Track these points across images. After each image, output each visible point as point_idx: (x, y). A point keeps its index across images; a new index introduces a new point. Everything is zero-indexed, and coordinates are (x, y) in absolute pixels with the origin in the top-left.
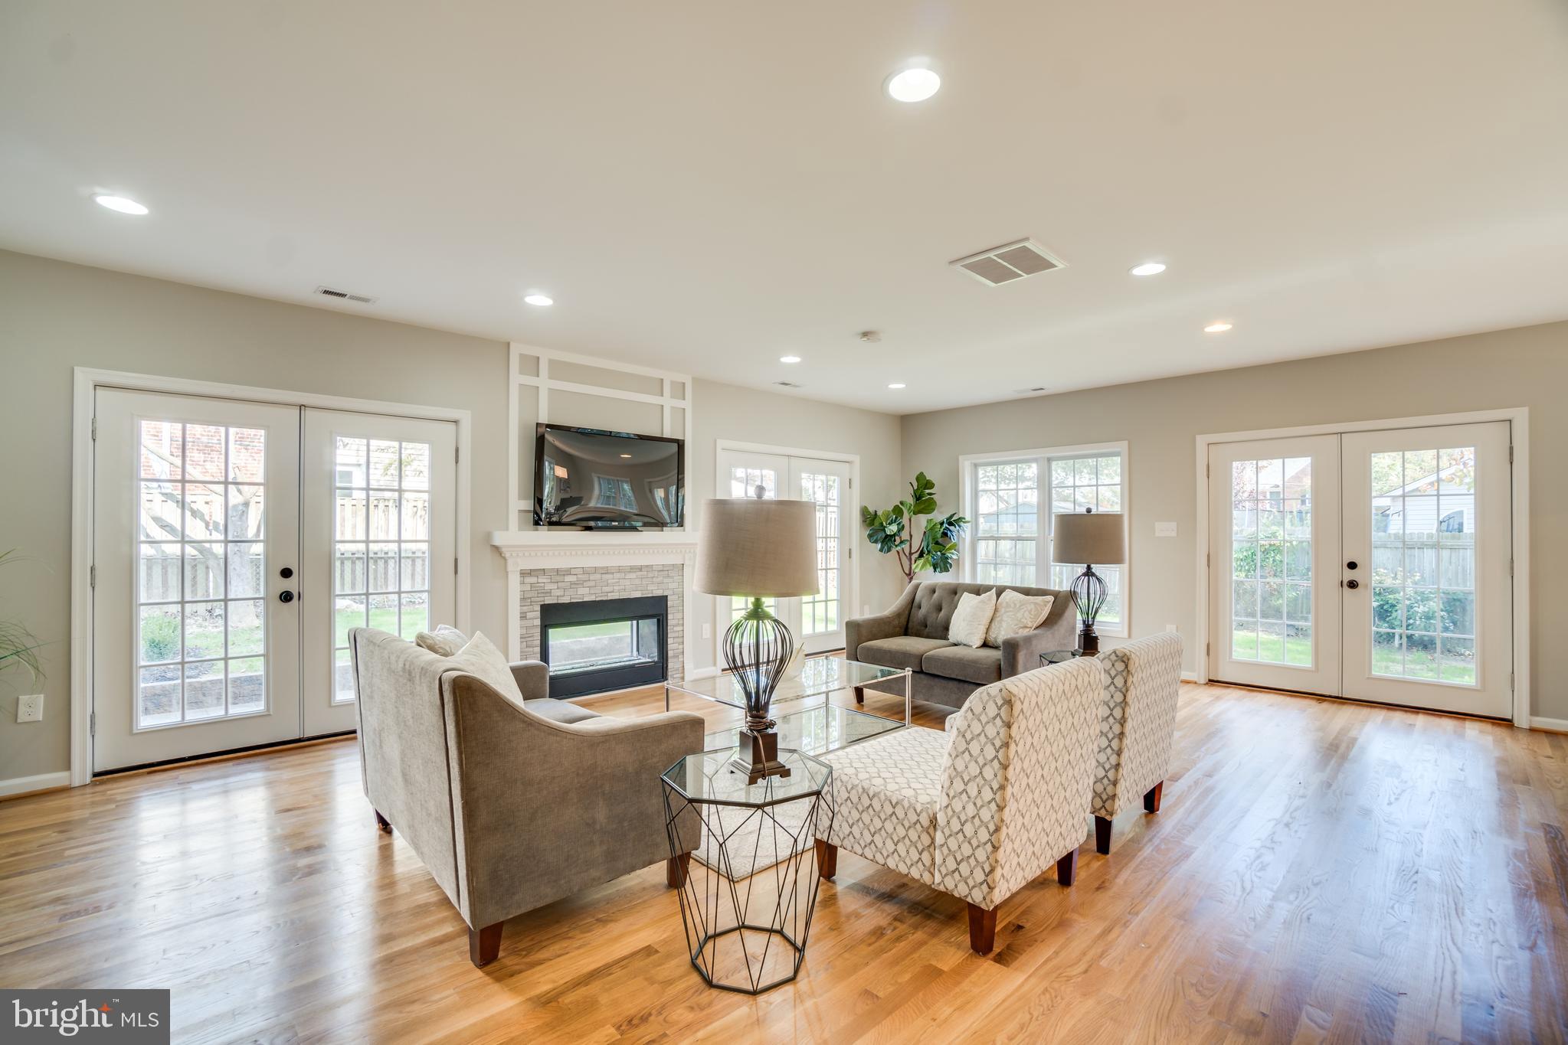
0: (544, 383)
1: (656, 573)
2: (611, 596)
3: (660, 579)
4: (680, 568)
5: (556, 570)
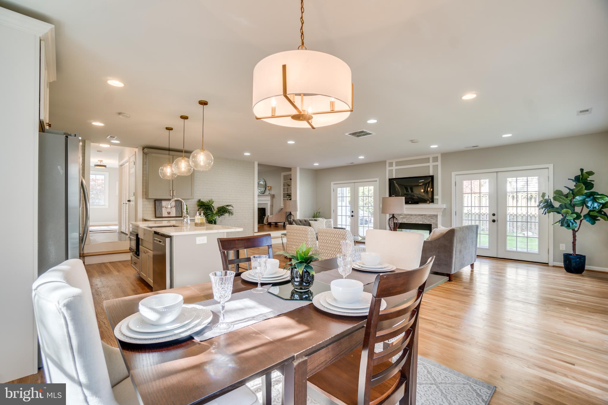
0: (394, 168)
1: (428, 217)
2: (412, 222)
3: (429, 219)
4: (436, 216)
5: (398, 214)
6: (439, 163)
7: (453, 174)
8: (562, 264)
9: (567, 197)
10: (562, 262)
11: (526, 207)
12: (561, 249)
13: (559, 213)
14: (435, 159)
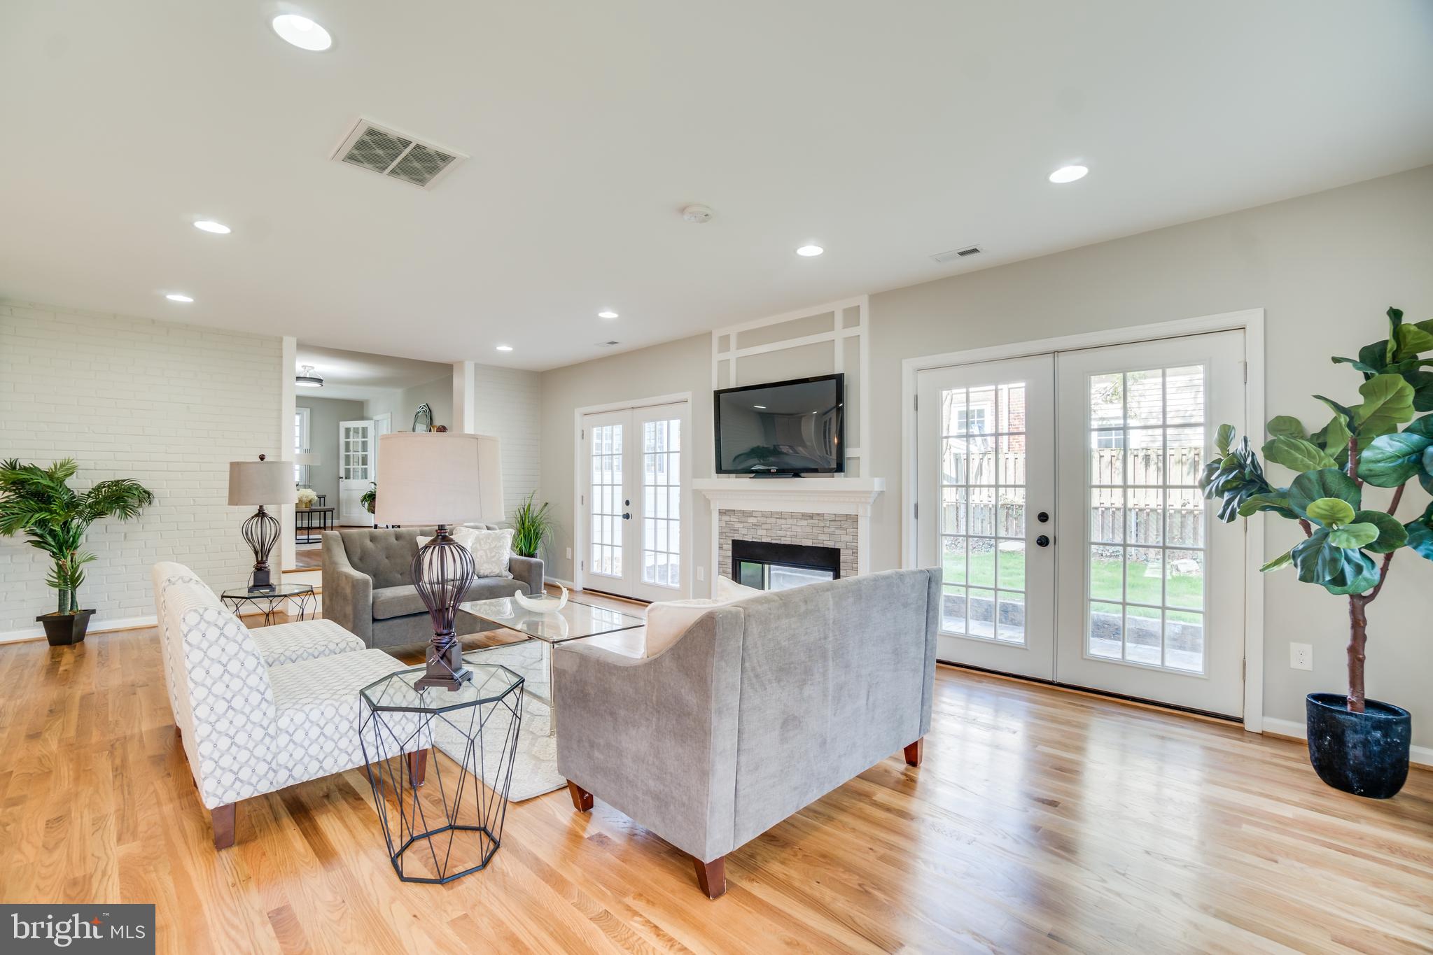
0: (734, 353)
1: (828, 522)
3: (832, 529)
4: (854, 519)
5: (743, 512)
6: (862, 330)
7: (908, 365)
8: (1300, 730)
9: (1323, 446)
10: (1299, 721)
11: (1157, 487)
12: (1294, 664)
13: (1288, 513)
14: (852, 316)
